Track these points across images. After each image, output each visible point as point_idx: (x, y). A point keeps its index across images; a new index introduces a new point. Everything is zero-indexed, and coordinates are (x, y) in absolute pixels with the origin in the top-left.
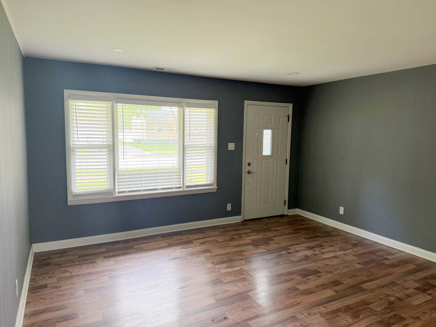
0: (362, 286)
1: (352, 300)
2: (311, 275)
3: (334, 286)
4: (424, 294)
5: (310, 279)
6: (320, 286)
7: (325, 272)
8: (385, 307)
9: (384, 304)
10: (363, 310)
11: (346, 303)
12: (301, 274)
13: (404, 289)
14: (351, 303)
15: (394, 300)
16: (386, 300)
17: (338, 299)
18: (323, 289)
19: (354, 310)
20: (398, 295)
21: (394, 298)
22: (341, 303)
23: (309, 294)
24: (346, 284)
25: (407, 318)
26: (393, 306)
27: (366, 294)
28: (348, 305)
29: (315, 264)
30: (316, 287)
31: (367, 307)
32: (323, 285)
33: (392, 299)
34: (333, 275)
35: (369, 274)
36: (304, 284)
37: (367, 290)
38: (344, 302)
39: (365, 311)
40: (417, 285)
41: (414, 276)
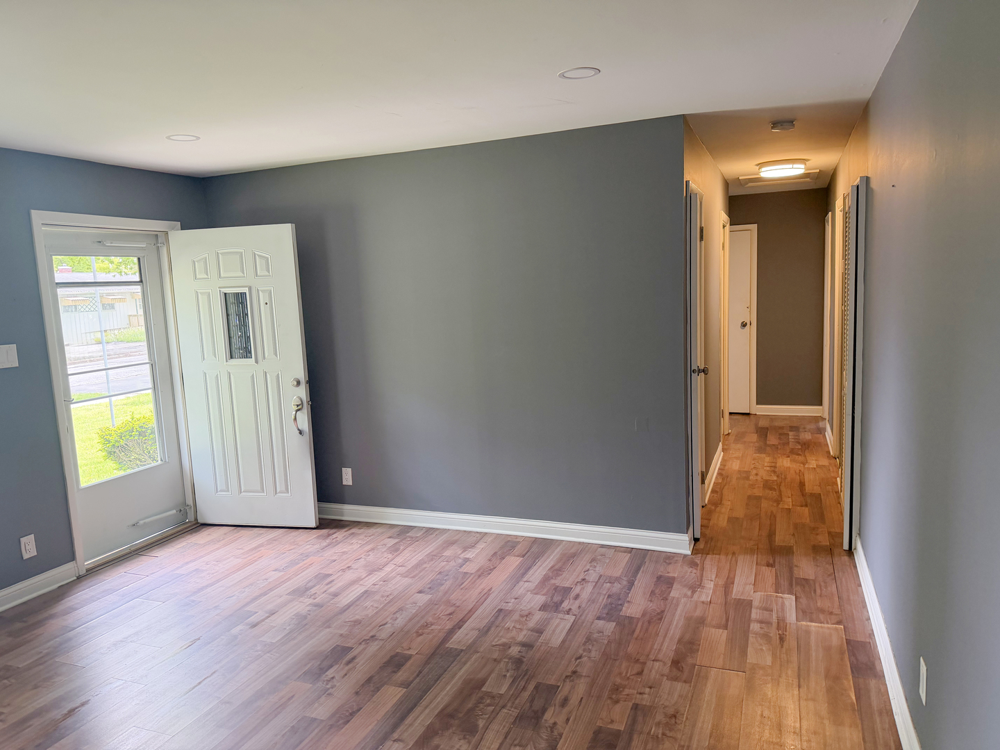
0: (450, 645)
1: (445, 692)
2: (331, 666)
3: (395, 672)
4: (561, 615)
5: (333, 678)
6: (363, 685)
7: (360, 644)
8: (511, 676)
9: (508, 671)
10: (476, 705)
11: (437, 704)
12: (305, 673)
13: (524, 619)
14: (447, 700)
15: (519, 652)
16: (507, 660)
17: (418, 702)
18: (373, 691)
19: (461, 715)
20: (521, 637)
21: (516, 648)
22: (427, 711)
23: (348, 721)
24: (417, 656)
25: (559, 684)
26: (524, 667)
27: (465, 663)
28: (443, 710)
29: (328, 630)
30: (357, 693)
31: (480, 695)
32: (369, 680)
33: (514, 651)
34: (381, 643)
35: (451, 610)
36: (323, 698)
37: (462, 650)
38: (432, 706)
39: (481, 706)
40: (540, 599)
41: (527, 581)
